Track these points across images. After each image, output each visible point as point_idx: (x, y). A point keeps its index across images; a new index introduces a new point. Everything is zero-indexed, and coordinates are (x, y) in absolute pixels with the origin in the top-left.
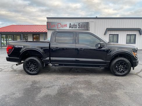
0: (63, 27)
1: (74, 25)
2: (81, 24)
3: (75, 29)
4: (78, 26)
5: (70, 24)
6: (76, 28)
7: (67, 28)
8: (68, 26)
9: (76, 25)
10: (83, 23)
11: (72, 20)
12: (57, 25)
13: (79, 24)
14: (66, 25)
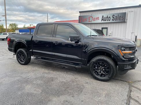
0: (95, 20)
1: (107, 17)
2: (115, 16)
3: (108, 22)
4: (112, 18)
5: (103, 16)
6: (109, 20)
7: (100, 21)
8: (101, 18)
9: (110, 17)
10: (118, 14)
11: (106, 12)
12: (89, 18)
13: (114, 15)
14: (98, 18)
